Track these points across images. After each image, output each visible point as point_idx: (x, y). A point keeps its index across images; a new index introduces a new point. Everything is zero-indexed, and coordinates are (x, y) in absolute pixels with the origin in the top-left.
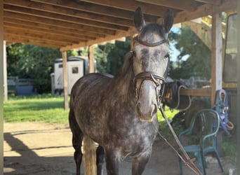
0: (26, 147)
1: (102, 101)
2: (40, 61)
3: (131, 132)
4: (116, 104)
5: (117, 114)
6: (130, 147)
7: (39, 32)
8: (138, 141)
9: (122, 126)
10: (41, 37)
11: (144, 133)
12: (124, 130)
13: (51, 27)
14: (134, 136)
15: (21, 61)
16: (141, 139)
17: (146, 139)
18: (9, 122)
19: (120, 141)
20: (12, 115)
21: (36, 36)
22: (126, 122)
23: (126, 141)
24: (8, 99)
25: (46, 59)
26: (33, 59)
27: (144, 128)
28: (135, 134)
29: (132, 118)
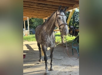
0: (31, 48)
1: (40, 32)
2: (40, 23)
3: (48, 40)
4: (43, 32)
5: (43, 35)
6: (48, 44)
7: (35, 14)
8: (50, 42)
9: (45, 38)
10: (36, 15)
11: (51, 40)
12: (46, 39)
13: (38, 12)
14: (48, 41)
15: (34, 23)
16: (51, 42)
17: (52, 42)
18: (29, 41)
19: (45, 43)
20: (30, 39)
21: (35, 15)
22: (46, 37)
23: (47, 42)
24: (30, 35)
25: (41, 22)
26: (37, 23)
27: (51, 39)
28: (49, 40)
29: (48, 36)
